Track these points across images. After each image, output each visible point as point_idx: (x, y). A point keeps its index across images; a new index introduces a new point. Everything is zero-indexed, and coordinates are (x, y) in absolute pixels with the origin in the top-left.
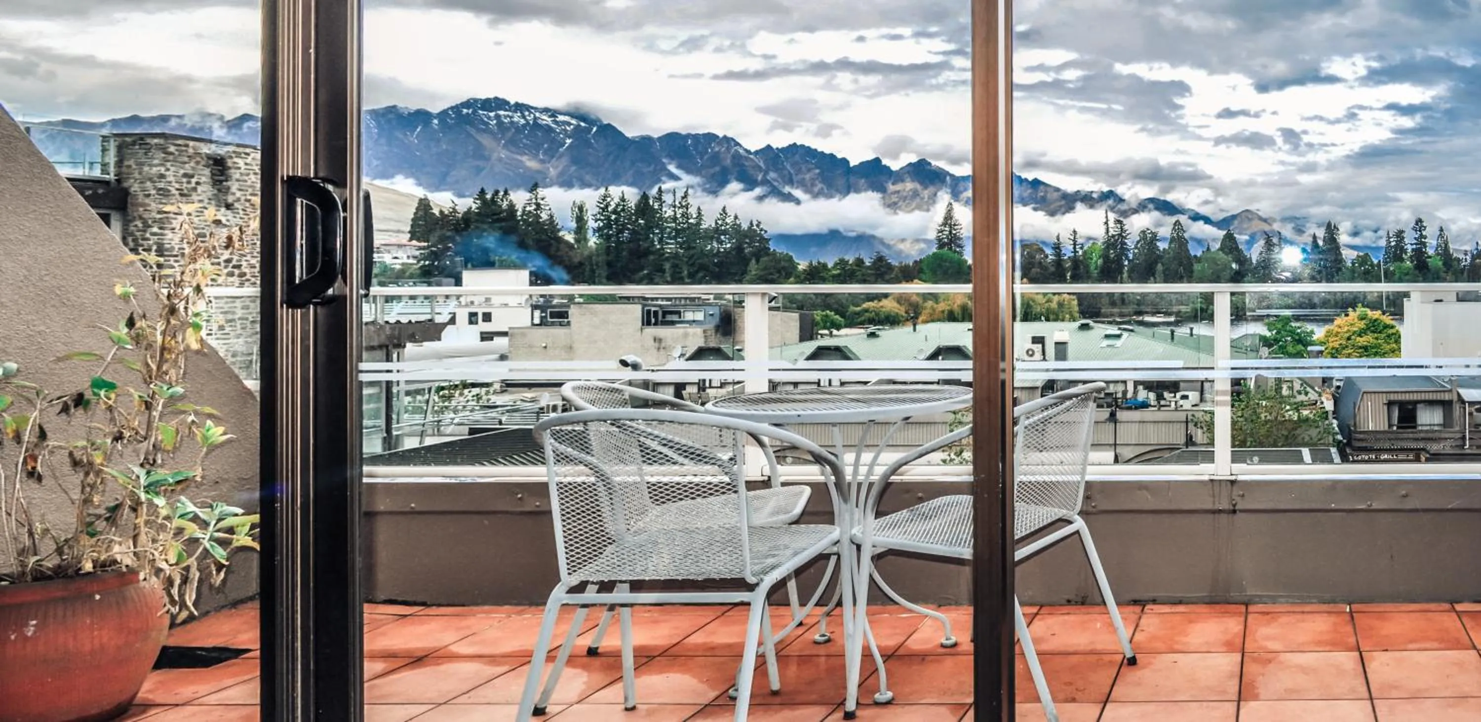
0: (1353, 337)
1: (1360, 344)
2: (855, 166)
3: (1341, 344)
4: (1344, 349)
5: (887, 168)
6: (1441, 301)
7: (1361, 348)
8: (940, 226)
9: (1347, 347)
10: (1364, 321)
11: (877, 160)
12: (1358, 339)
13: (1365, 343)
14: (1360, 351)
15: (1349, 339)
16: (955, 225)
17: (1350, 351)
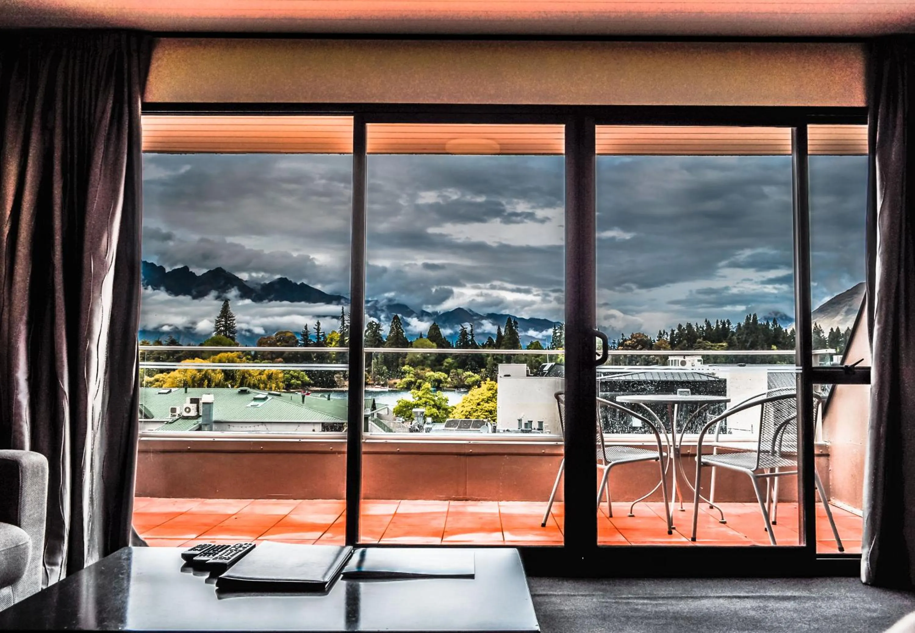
0: (482, 403)
1: (486, 409)
2: (169, 272)
3: (472, 409)
4: (475, 412)
5: (193, 274)
6: (509, 376)
7: (487, 411)
8: (218, 317)
9: (477, 410)
10: (491, 392)
11: (186, 269)
12: (486, 405)
13: (491, 408)
14: (486, 413)
15: (479, 404)
16: (230, 317)
17: (479, 414)
